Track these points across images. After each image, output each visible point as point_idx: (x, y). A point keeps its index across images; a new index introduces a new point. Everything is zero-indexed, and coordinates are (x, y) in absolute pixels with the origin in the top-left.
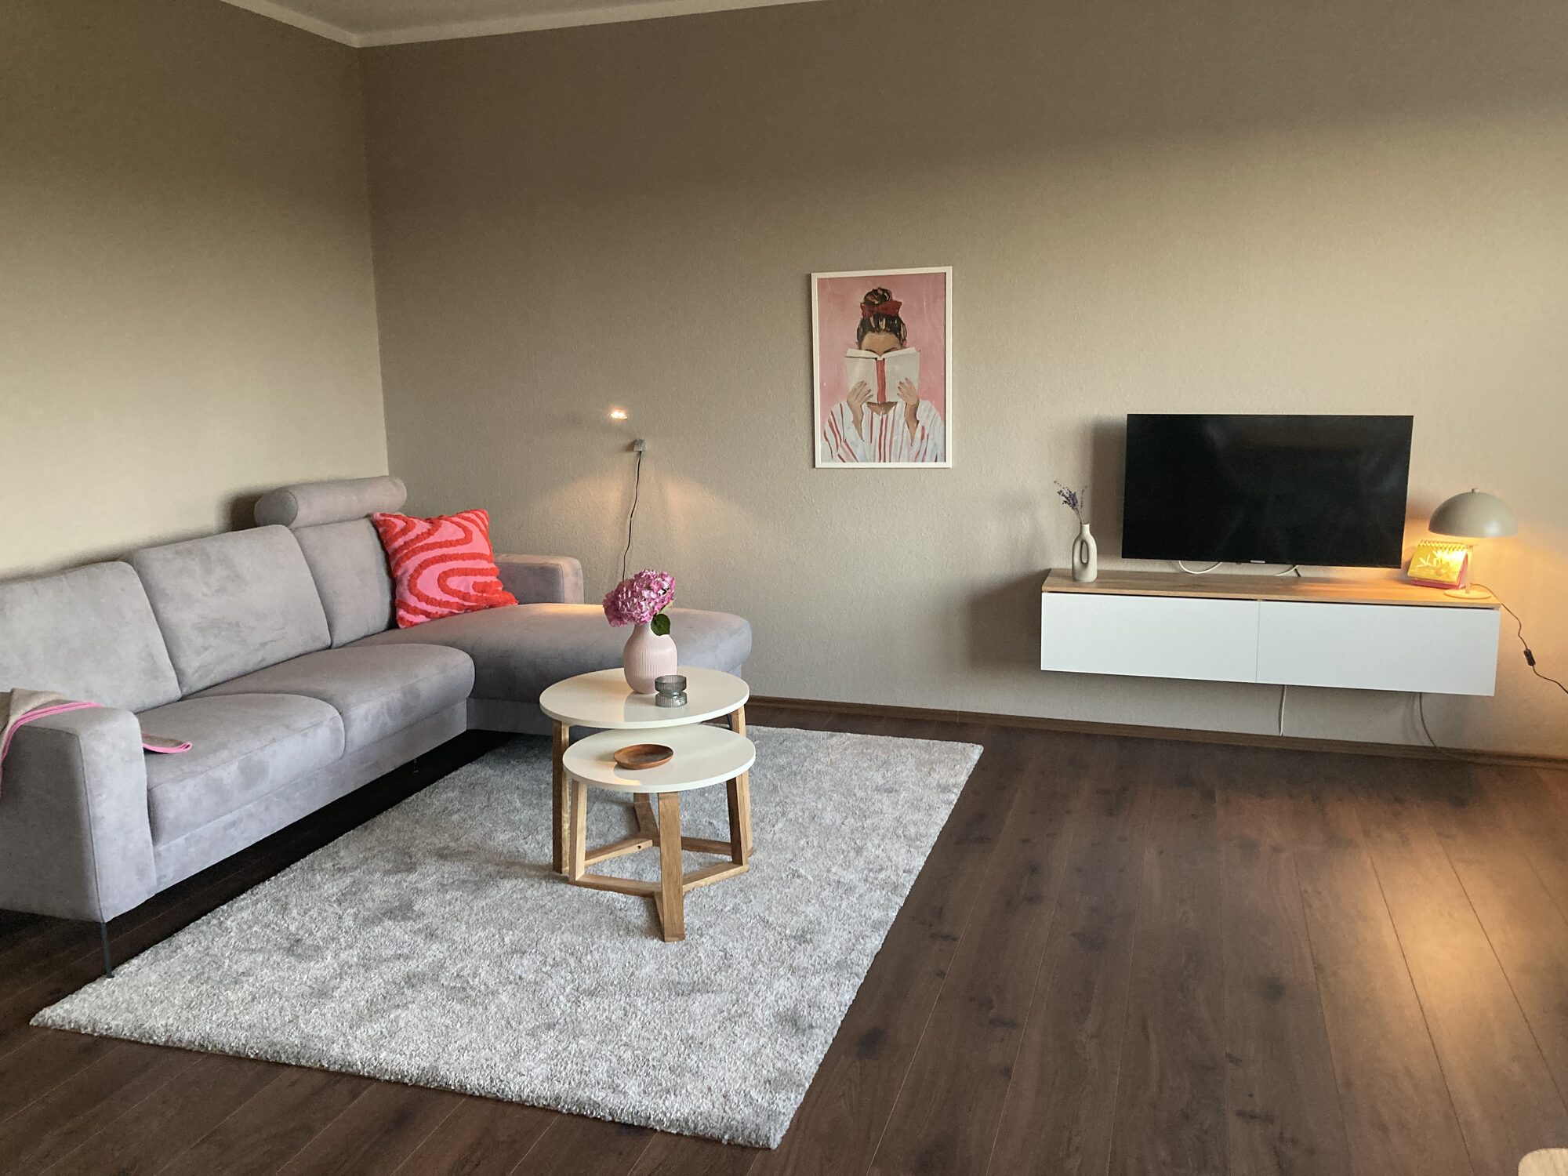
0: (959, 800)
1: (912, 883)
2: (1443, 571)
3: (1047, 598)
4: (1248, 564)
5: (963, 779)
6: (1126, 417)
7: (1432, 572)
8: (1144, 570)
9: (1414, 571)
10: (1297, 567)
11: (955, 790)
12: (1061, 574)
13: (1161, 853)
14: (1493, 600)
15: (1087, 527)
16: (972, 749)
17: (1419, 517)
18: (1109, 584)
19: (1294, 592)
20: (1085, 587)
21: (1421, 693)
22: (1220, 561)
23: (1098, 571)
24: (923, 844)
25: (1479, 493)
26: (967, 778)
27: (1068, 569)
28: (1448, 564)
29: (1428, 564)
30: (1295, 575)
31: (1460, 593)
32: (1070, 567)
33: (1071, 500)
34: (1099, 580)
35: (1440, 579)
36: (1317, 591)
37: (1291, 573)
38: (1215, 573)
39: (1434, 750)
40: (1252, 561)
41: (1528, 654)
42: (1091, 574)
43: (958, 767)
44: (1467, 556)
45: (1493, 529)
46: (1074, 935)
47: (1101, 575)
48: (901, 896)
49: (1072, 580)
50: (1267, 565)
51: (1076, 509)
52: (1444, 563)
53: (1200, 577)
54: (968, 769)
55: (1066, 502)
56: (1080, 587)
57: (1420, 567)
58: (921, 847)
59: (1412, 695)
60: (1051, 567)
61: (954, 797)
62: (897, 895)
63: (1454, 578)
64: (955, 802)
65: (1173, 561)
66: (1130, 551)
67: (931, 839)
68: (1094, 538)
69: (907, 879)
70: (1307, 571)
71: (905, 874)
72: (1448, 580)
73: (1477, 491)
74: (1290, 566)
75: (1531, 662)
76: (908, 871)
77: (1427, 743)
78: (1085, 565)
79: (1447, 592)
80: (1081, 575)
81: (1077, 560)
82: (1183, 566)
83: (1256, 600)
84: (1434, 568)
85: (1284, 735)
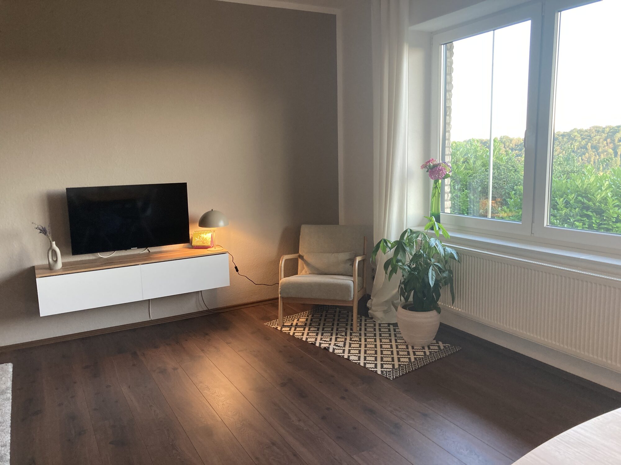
0: (12, 396)
1: (9, 451)
2: (205, 242)
3: (38, 280)
4: (130, 250)
5: (9, 384)
6: (66, 190)
7: (201, 243)
8: (81, 260)
9: (194, 243)
10: (148, 248)
11: (9, 391)
12: (43, 268)
13: (129, 387)
14: (224, 250)
15: (54, 243)
16: (6, 366)
17: (194, 222)
18: (69, 268)
19: (151, 259)
20: (59, 272)
21: (201, 291)
22: (115, 251)
23: (62, 263)
24: (4, 427)
25: (214, 211)
26: (11, 383)
27: (47, 264)
28: (206, 239)
29: (199, 240)
30: (148, 252)
31: (212, 249)
32: (48, 263)
33: (43, 231)
34: (63, 268)
35: (204, 245)
36: (161, 257)
37: (146, 251)
38: (113, 256)
39: (208, 311)
40: (132, 248)
41: (236, 268)
42: (59, 265)
43: (4, 378)
44: (212, 234)
45: (221, 224)
46: (111, 443)
47: (64, 264)
48: (7, 461)
49: (50, 270)
50: (138, 249)
51: (47, 235)
52: (204, 238)
53: (107, 259)
54: (9, 378)
55: (41, 232)
56: (55, 272)
57: (196, 241)
58: (4, 429)
59: (197, 292)
60: (34, 265)
61: (9, 395)
62: (5, 462)
63: (209, 244)
64: (11, 398)
65: (94, 254)
66: (76, 251)
67: (8, 422)
68: (58, 247)
69: (6, 450)
70: (153, 249)
71: (3, 448)
72: (207, 245)
73: (214, 210)
74: (145, 248)
75: (237, 271)
76: (4, 446)
77: (205, 309)
78: (56, 261)
79: (208, 249)
80: (54, 266)
81: (50, 260)
82: (100, 255)
83: (138, 265)
84: (201, 241)
85: (152, 319)
